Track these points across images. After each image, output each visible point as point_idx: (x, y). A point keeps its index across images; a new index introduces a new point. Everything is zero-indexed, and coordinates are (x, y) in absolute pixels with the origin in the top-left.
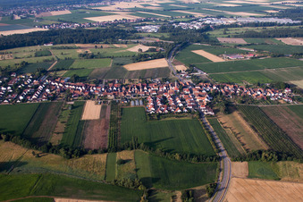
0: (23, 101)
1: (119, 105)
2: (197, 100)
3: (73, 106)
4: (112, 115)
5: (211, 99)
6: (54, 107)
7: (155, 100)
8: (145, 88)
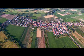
0: (22, 25)
1: (46, 31)
2: (64, 28)
3: (34, 30)
4: (45, 36)
5: (67, 28)
6: (29, 29)
7: (54, 29)
8: (51, 25)
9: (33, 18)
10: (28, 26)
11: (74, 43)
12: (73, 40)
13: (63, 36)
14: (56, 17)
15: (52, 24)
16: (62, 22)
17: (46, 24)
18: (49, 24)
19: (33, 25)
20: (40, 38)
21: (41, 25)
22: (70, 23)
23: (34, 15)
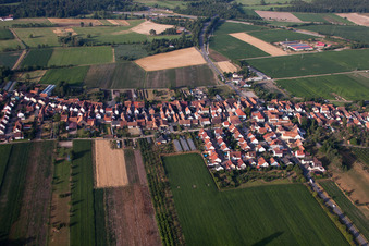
1: (154, 148)
2: (283, 137)
3: (73, 152)
4: (149, 176)
5: (304, 136)
6: (38, 154)
7: (213, 137)
8: (188, 112)
9: (57, 75)
10: (26, 136)
11: (338, 224)
12: (331, 209)
13: (269, 179)
14: (226, 66)
15: (193, 111)
16: (270, 97)
17: (157, 110)
18: (176, 111)
19: (65, 125)
20: (120, 188)
21: (118, 117)
22: (324, 110)
23: (57, 59)
